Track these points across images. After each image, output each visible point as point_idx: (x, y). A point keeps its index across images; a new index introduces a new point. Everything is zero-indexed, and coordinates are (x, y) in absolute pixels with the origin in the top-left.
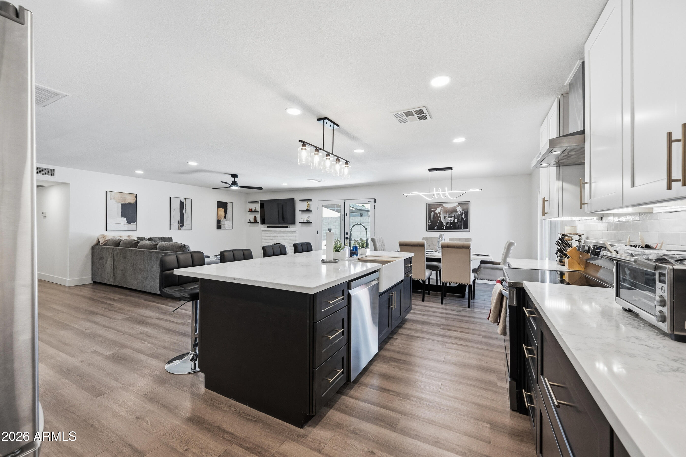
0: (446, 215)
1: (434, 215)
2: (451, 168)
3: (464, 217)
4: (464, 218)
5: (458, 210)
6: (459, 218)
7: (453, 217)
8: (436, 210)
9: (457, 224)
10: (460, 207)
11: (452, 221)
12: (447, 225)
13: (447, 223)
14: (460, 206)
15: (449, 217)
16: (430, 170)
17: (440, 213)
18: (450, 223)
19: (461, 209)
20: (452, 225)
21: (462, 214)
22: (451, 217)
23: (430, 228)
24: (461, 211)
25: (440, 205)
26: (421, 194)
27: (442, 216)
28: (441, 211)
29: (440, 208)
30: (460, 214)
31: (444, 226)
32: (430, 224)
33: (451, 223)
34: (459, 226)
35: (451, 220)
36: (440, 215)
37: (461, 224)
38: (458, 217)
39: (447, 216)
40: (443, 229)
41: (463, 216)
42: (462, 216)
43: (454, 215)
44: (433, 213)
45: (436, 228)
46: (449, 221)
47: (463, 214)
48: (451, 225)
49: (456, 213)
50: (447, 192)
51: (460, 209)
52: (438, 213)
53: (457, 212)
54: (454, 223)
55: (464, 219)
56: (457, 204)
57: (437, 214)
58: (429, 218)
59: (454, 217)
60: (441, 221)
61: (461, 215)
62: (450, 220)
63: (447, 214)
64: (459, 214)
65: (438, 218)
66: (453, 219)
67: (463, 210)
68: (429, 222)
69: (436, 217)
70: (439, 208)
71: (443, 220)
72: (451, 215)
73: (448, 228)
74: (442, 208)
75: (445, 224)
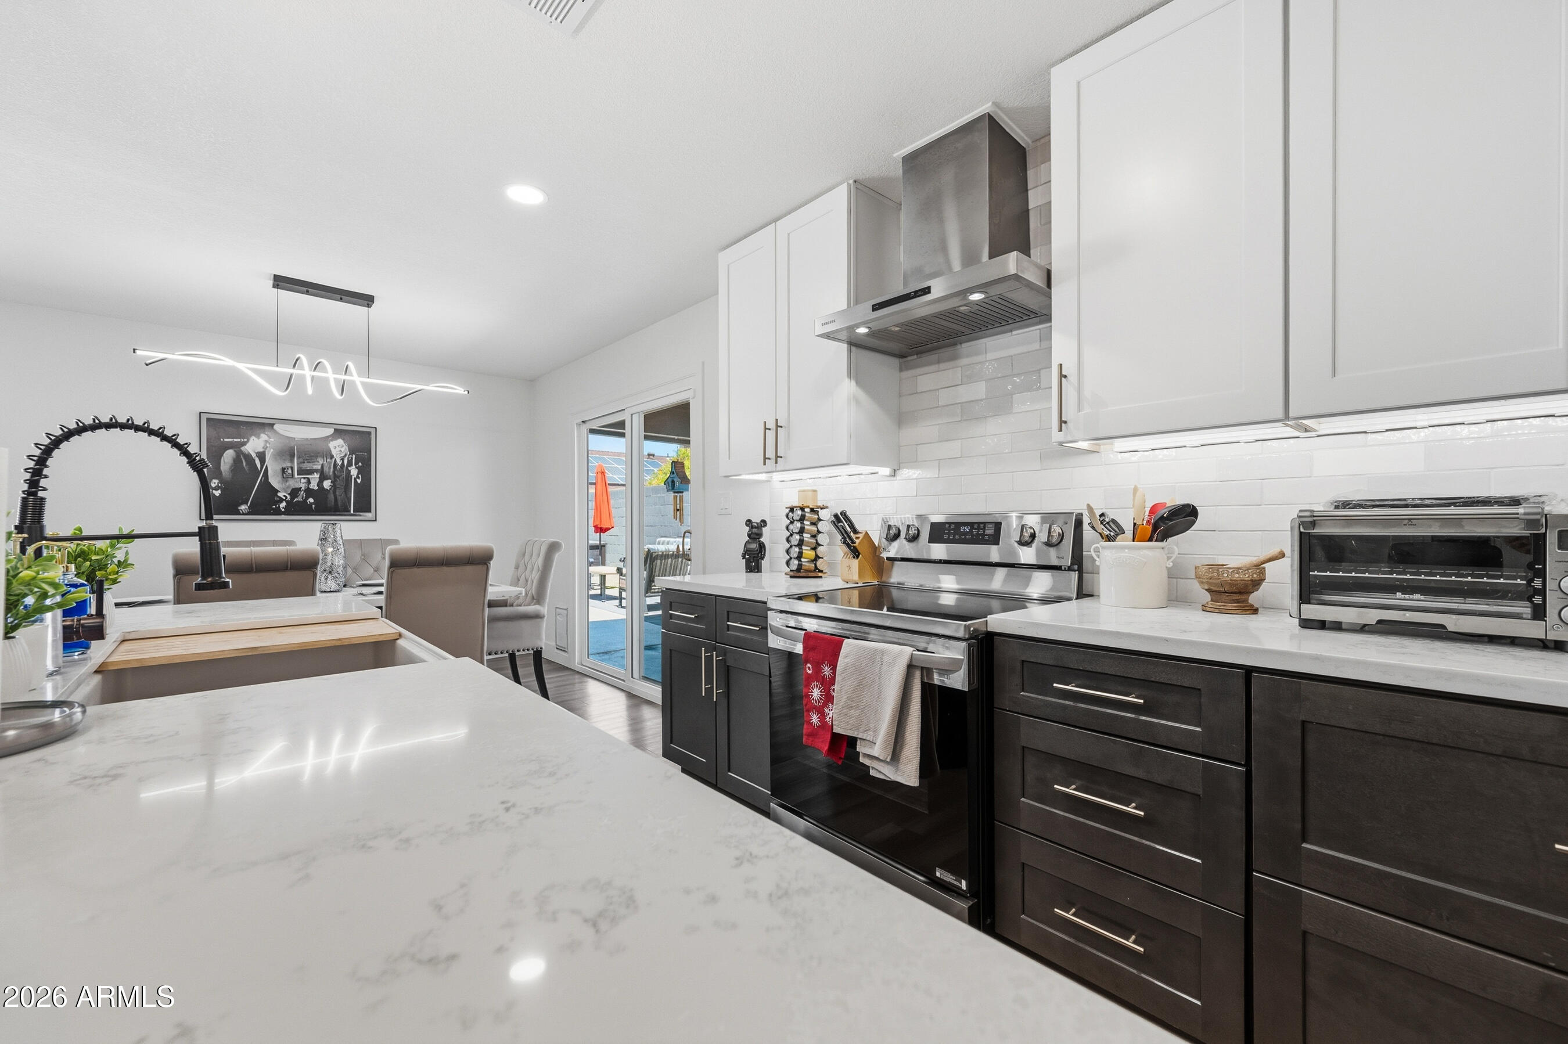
0: (289, 465)
1: (237, 461)
2: (367, 300)
3: (356, 474)
4: (358, 477)
5: (334, 452)
6: (340, 475)
7: (316, 471)
8: (244, 444)
9: (331, 497)
10: (340, 442)
11: (314, 485)
12: (292, 498)
13: (295, 492)
14: (343, 439)
15: (303, 472)
16: (281, 282)
17: (262, 456)
18: (305, 491)
19: (345, 449)
20: (311, 500)
21: (350, 464)
22: (311, 472)
23: (219, 505)
24: (345, 456)
25: (264, 425)
26: (242, 366)
27: (273, 467)
28: (265, 447)
29: (264, 437)
30: (343, 463)
31: (281, 500)
32: (219, 491)
33: (309, 492)
34: (340, 503)
35: (309, 482)
36: (263, 461)
37: (346, 494)
38: (334, 472)
39: (292, 469)
40: (278, 512)
41: (354, 472)
42: (349, 472)
43: (319, 467)
44: (229, 455)
45: (243, 508)
46: (303, 486)
47: (354, 467)
48: (307, 498)
49: (328, 460)
50: (356, 378)
51: (343, 449)
52: (254, 455)
53: (332, 457)
54: (319, 494)
55: (356, 481)
56: (330, 431)
57: (248, 457)
58: (214, 472)
59: (321, 472)
60: (266, 483)
61: (347, 469)
62: (303, 481)
63: (292, 461)
64: (339, 462)
65: (255, 471)
67: (352, 452)
68: (213, 485)
69: (246, 468)
70: (258, 437)
71: (275, 481)
72: (307, 466)
73: (297, 508)
74: (272, 440)
75: (284, 496)
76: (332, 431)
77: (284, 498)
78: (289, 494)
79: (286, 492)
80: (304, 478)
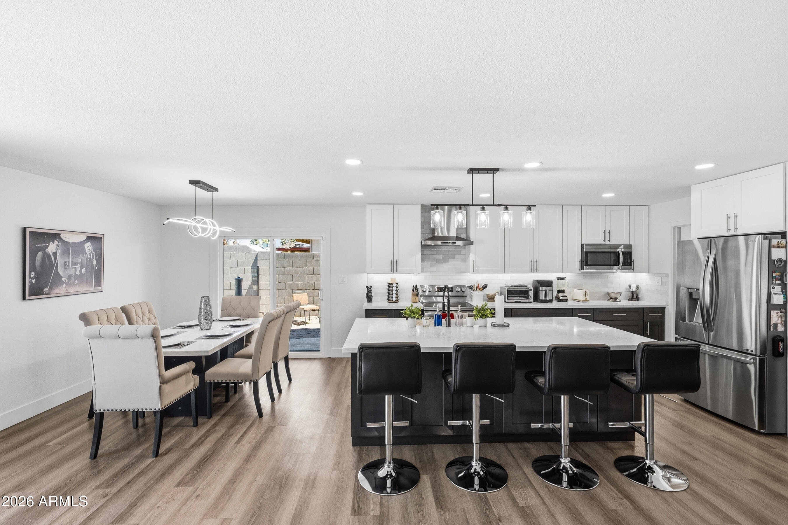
0: (67, 260)
1: (43, 259)
3: (95, 264)
4: (96, 266)
5: (87, 251)
6: (89, 265)
7: (79, 263)
8: (47, 247)
9: (85, 279)
10: (89, 244)
11: (78, 273)
14: (91, 242)
15: (72, 264)
17: (55, 254)
18: (74, 276)
21: (93, 258)
23: (36, 290)
24: (91, 253)
25: (56, 235)
27: (60, 262)
28: (57, 249)
29: (56, 242)
30: (90, 257)
32: (35, 280)
33: (76, 276)
34: (88, 282)
35: (76, 271)
36: (55, 259)
37: (91, 277)
38: (86, 263)
39: (69, 262)
42: (93, 262)
43: (80, 261)
44: (40, 255)
45: (46, 290)
46: (73, 273)
47: (95, 259)
49: (84, 256)
52: (51, 254)
53: (86, 253)
54: (80, 277)
55: (95, 268)
57: (49, 256)
58: (32, 267)
59: (81, 263)
60: (56, 273)
62: (73, 269)
63: (69, 258)
64: (89, 257)
65: (52, 265)
66: (79, 269)
67: (94, 251)
68: (31, 276)
69: (48, 264)
70: (53, 243)
71: (60, 271)
72: (75, 260)
74: (60, 244)
75: (65, 280)
76: (86, 237)
77: (65, 281)
78: (67, 279)
79: (66, 278)
80: (74, 268)
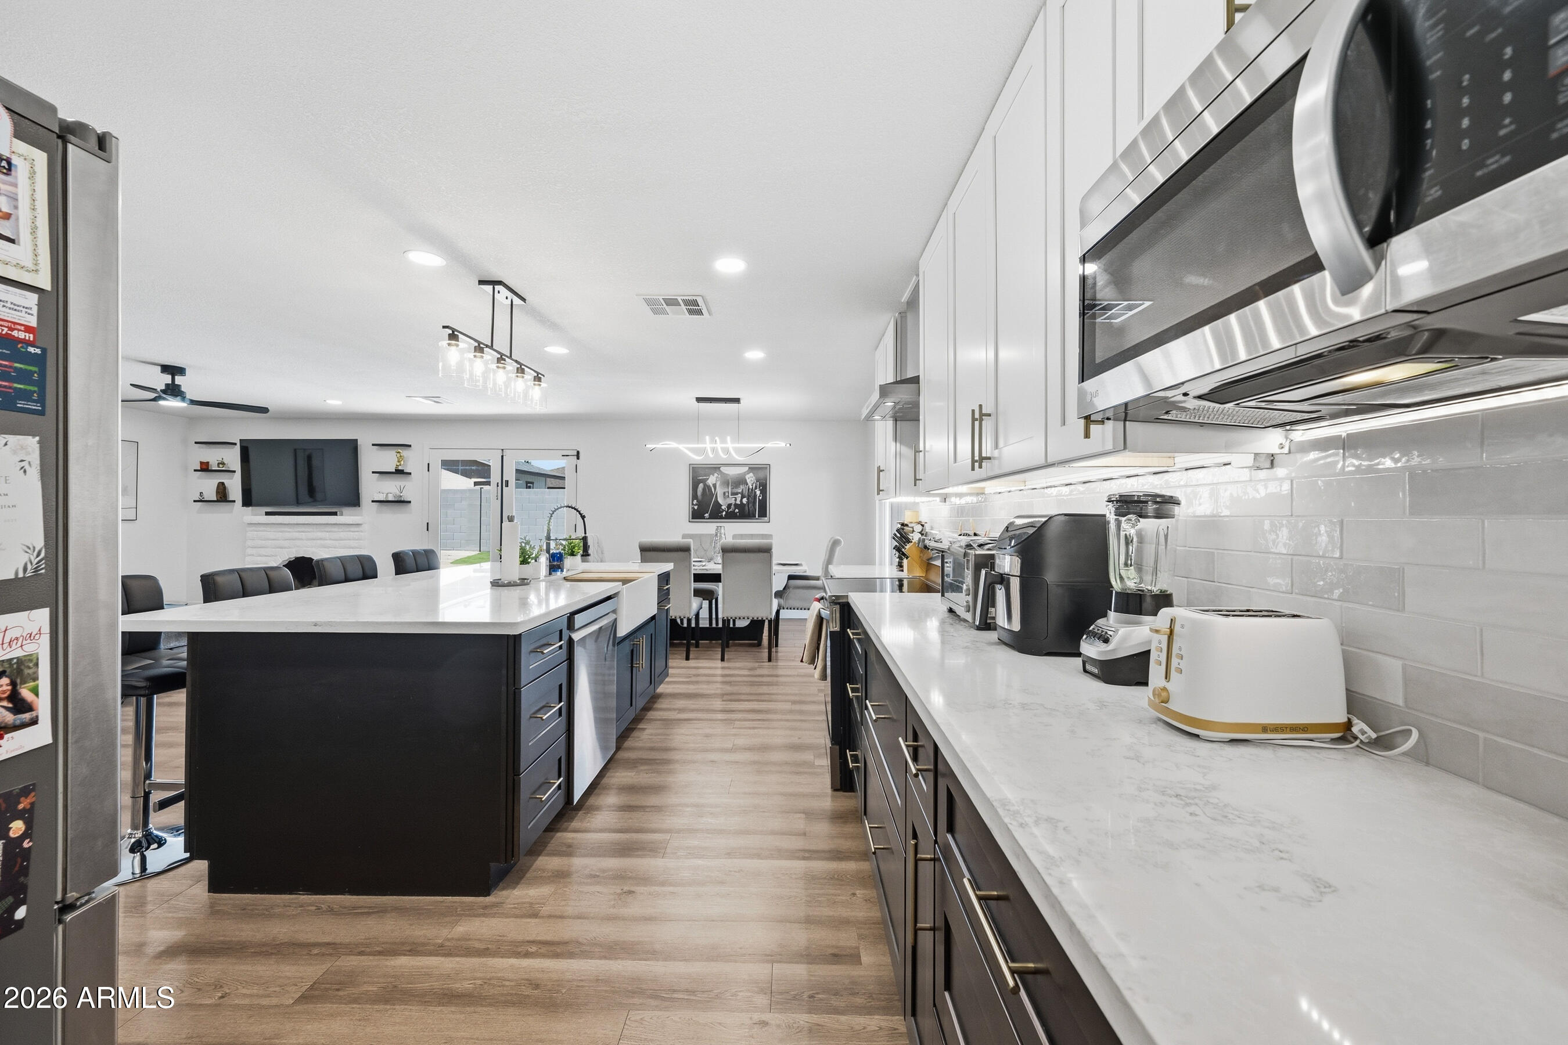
1: (704, 490)
2: (736, 401)
3: (759, 494)
4: (760, 496)
5: (748, 481)
6: (751, 495)
7: (740, 493)
8: (708, 479)
9: (747, 508)
10: (752, 474)
11: (738, 502)
12: (728, 510)
13: (729, 506)
15: (733, 494)
16: (699, 400)
17: (715, 486)
20: (737, 510)
21: (756, 488)
22: (737, 494)
23: (697, 515)
24: (754, 483)
25: (716, 469)
26: (680, 446)
27: (720, 491)
28: (717, 481)
29: (716, 475)
30: (753, 488)
31: (723, 511)
33: (736, 505)
34: (750, 512)
36: (715, 489)
37: (754, 508)
38: (748, 493)
39: (728, 492)
40: (721, 518)
42: (756, 493)
43: (741, 491)
44: (701, 486)
45: (707, 515)
47: (758, 490)
48: (735, 509)
49: (746, 486)
51: (753, 479)
52: (711, 485)
53: (747, 484)
54: (741, 506)
55: (759, 499)
57: (709, 487)
58: (695, 496)
60: (716, 501)
61: (755, 491)
63: (728, 488)
64: (751, 487)
65: (712, 495)
67: (757, 482)
68: (695, 503)
69: (708, 494)
70: (713, 475)
71: (720, 500)
72: (735, 490)
73: (731, 516)
74: (720, 476)
75: (724, 508)
77: (725, 510)
78: (727, 507)
79: (725, 506)
